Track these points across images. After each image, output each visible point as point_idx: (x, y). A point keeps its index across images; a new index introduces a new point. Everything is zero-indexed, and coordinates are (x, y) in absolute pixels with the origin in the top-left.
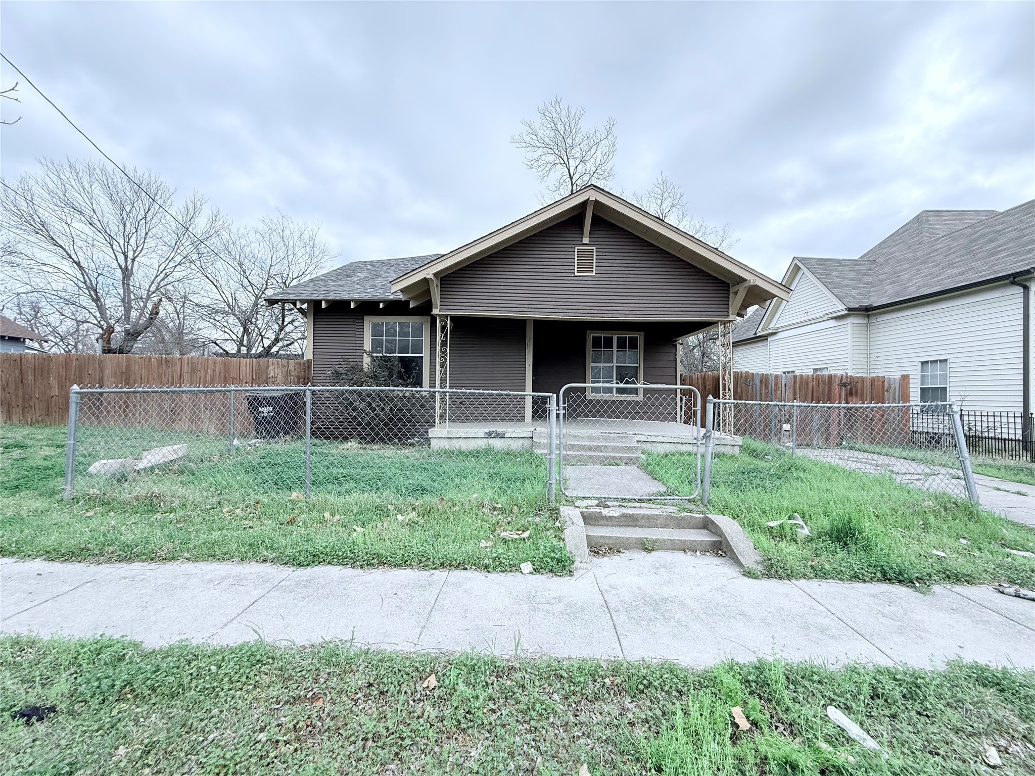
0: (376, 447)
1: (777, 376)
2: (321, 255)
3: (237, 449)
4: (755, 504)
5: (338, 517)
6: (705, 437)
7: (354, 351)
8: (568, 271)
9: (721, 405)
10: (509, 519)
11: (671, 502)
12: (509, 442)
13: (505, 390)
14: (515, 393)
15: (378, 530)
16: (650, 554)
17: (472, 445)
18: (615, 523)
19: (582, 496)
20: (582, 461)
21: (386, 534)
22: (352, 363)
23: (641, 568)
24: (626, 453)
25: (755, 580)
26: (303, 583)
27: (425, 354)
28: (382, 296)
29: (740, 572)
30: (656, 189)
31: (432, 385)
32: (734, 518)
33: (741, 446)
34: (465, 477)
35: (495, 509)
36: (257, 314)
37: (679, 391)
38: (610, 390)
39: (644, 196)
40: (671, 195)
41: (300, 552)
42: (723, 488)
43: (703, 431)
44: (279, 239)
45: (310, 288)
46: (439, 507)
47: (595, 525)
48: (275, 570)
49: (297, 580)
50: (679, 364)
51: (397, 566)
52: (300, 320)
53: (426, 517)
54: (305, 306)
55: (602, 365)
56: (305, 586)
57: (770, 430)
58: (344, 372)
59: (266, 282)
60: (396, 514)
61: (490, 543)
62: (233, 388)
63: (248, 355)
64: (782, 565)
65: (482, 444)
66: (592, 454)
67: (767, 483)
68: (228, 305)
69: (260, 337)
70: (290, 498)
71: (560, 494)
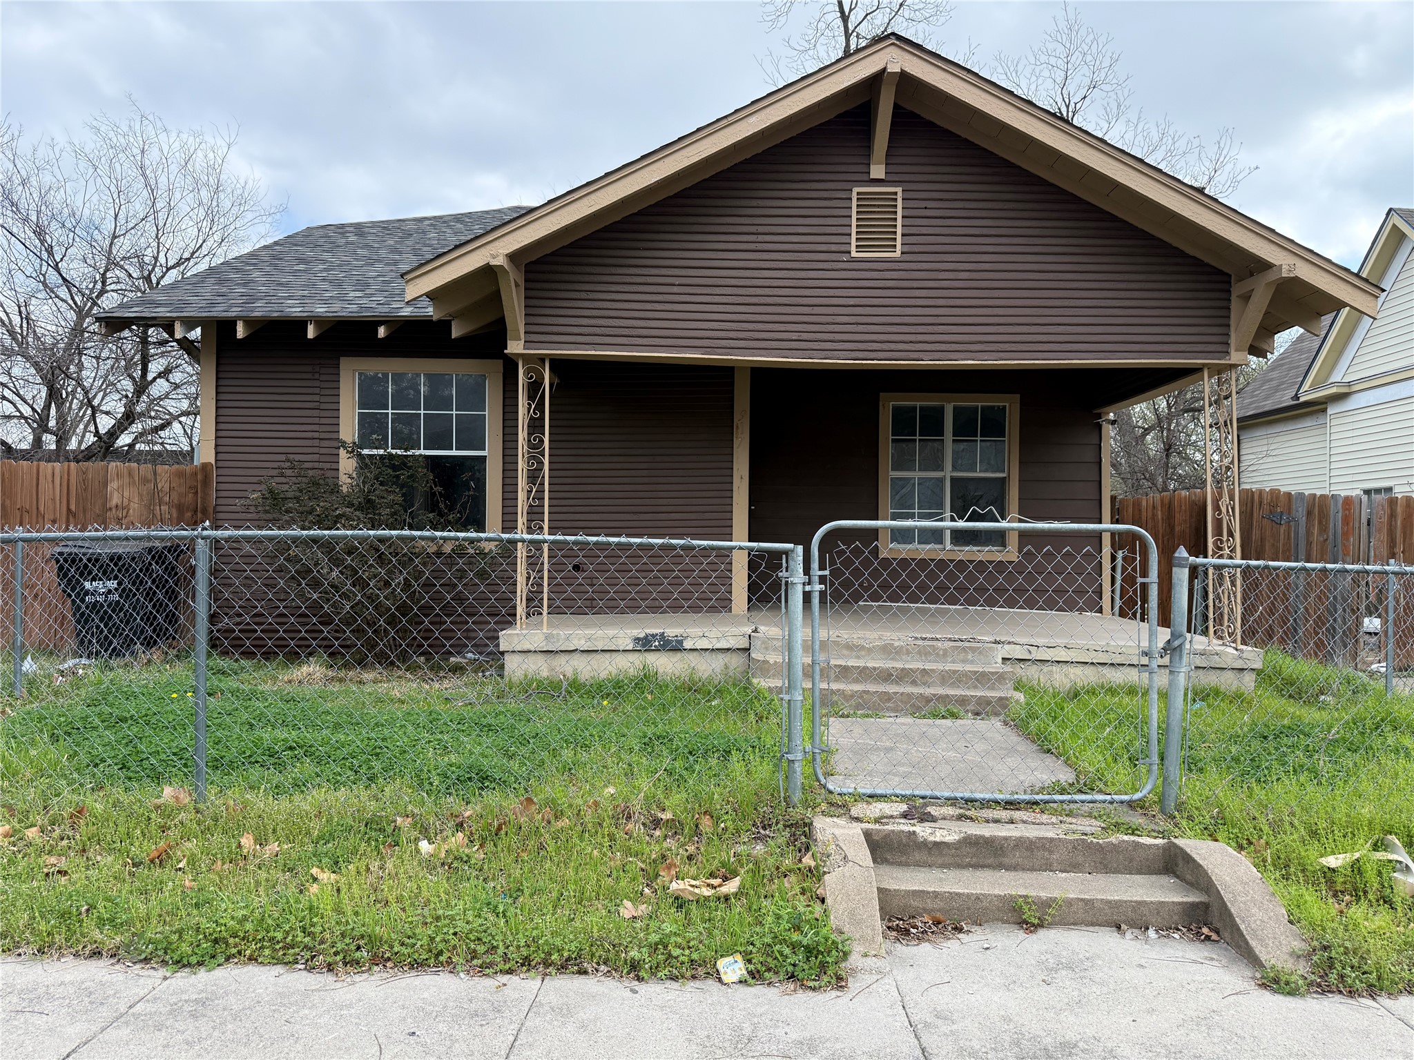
0: (368, 676)
1: (1348, 501)
2: (235, 210)
3: (32, 683)
4: (1293, 814)
5: (274, 847)
6: (1172, 649)
7: (316, 443)
8: (834, 248)
9: (1211, 571)
10: (691, 849)
11: (1086, 807)
12: (693, 659)
13: (680, 537)
14: (705, 543)
15: (371, 879)
16: (1034, 937)
17: (605, 668)
18: (947, 860)
19: (869, 792)
20: (870, 707)
21: (391, 889)
22: (311, 473)
23: (1012, 970)
24: (975, 687)
25: (1289, 999)
26: (187, 1008)
27: (491, 452)
28: (383, 310)
29: (1254, 978)
30: (1051, 46)
31: (509, 524)
32: (1240, 848)
33: (1258, 672)
34: (586, 747)
35: (657, 823)
36: (80, 354)
37: (1106, 540)
38: (935, 536)
39: (1023, 62)
40: (1089, 58)
41: (180, 932)
42: (1212, 773)
43: (1164, 634)
44: (135, 172)
45: (208, 290)
46: (523, 820)
47: (900, 864)
48: (121, 977)
49: (173, 1000)
50: (1107, 469)
51: (417, 965)
52: (186, 370)
53: (489, 846)
54: (196, 333)
55: (916, 475)
56: (194, 1015)
57: (1332, 632)
58: (290, 495)
59: (103, 276)
60: (417, 840)
61: (643, 909)
62: (19, 533)
63: (60, 454)
64: (1355, 962)
65: (629, 665)
66: (892, 689)
67: (1322, 762)
68: (12, 333)
69: (89, 412)
70: (158, 801)
71: (815, 786)
